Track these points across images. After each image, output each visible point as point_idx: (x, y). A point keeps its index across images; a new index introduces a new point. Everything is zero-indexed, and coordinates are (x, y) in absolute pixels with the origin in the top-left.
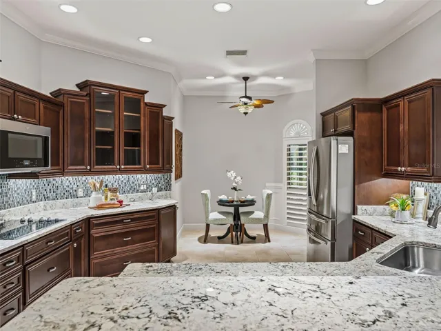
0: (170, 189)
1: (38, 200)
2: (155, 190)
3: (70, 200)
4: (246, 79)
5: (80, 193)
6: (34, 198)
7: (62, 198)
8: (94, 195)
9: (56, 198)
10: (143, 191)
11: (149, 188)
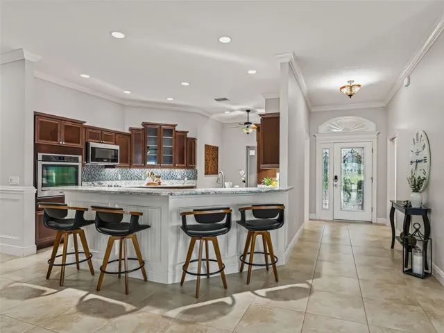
0: (196, 179)
1: (121, 180)
2: (186, 179)
3: (137, 181)
4: (248, 111)
5: (143, 178)
6: (120, 178)
7: (134, 179)
8: (147, 178)
9: (131, 179)
10: (179, 179)
11: (183, 178)
